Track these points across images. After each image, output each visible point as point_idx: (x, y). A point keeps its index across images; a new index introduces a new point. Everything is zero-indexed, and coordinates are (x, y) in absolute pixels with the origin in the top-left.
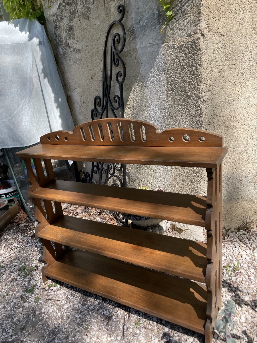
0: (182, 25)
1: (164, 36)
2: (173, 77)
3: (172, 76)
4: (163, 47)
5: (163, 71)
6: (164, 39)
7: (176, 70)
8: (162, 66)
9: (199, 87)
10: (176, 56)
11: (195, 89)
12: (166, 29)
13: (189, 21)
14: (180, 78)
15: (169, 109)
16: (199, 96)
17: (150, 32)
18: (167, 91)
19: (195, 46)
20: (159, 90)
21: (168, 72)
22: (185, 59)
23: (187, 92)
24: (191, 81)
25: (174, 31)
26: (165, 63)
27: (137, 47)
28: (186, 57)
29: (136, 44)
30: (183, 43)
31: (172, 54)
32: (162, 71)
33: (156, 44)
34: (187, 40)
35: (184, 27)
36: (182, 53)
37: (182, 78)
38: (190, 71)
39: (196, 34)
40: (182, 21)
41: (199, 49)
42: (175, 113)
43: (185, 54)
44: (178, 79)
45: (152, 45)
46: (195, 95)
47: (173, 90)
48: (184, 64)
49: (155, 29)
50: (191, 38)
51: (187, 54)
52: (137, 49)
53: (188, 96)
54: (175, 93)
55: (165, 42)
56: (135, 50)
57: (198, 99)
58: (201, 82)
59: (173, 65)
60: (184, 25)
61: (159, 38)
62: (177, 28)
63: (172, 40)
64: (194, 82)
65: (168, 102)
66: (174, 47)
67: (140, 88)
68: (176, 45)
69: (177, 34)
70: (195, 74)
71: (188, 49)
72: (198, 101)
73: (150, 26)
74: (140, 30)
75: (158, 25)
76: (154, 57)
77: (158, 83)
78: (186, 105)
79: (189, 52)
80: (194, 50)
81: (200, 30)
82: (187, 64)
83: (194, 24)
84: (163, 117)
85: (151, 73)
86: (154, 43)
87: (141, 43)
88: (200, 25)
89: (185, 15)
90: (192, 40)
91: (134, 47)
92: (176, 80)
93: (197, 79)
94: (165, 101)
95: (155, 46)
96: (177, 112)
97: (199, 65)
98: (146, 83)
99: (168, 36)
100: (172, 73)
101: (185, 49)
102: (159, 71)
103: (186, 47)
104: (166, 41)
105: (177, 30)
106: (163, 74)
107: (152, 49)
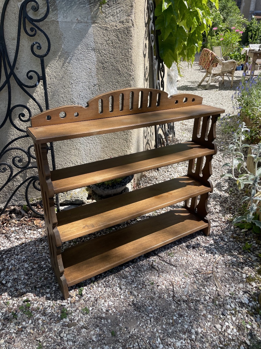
0: (115, 11)
1: (96, 17)
2: (104, 57)
3: (103, 55)
4: (93, 27)
5: (94, 50)
6: (94, 19)
7: (109, 51)
8: (93, 45)
9: (130, 67)
10: (109, 38)
11: (126, 68)
12: (98, 11)
13: (122, 10)
14: (112, 58)
15: (99, 86)
16: (130, 75)
17: (78, 9)
18: (97, 69)
19: (128, 33)
20: (87, 67)
21: (99, 51)
22: (118, 42)
23: (119, 71)
24: (123, 62)
25: (107, 15)
26: (96, 43)
27: (59, 20)
28: (119, 40)
29: (57, 16)
30: (116, 28)
31: (104, 35)
32: (91, 50)
33: (85, 22)
34: (120, 26)
35: (117, 14)
36: (115, 37)
37: (114, 58)
38: (122, 53)
39: (128, 22)
40: (115, 8)
41: (131, 36)
42: (106, 89)
43: (118, 37)
44: (110, 58)
45: (79, 22)
46: (126, 73)
47: (104, 68)
48: (117, 46)
49: (84, 8)
50: (123, 25)
51: (119, 38)
52: (58, 22)
53: (120, 74)
54: (107, 71)
55: (96, 23)
56: (56, 23)
57: (129, 77)
58: (131, 63)
59: (105, 45)
60: (117, 12)
61: (89, 18)
62: (110, 13)
63: (104, 22)
64: (125, 62)
65: (98, 79)
66: (106, 30)
67: (62, 64)
68: (109, 28)
69: (109, 19)
70: (126, 56)
71: (120, 34)
72: (129, 79)
73: (78, 2)
74: (65, 4)
75: (88, 5)
76: (82, 34)
77: (86, 61)
78: (118, 82)
79: (122, 37)
80: (127, 35)
81: (131, 20)
82: (119, 47)
83: (126, 14)
84: (93, 94)
85: (77, 50)
86: (82, 20)
87: (64, 17)
88: (131, 16)
89: (119, 4)
90: (125, 27)
91: (53, 19)
92: (108, 60)
93: (128, 60)
94: (95, 78)
95: (84, 24)
96: (108, 88)
97: (131, 49)
98: (71, 59)
99: (99, 17)
100: (104, 53)
101: (118, 33)
102: (87, 49)
103: (119, 32)
104: (98, 22)
105: (109, 15)
106: (93, 53)
107: (80, 26)
